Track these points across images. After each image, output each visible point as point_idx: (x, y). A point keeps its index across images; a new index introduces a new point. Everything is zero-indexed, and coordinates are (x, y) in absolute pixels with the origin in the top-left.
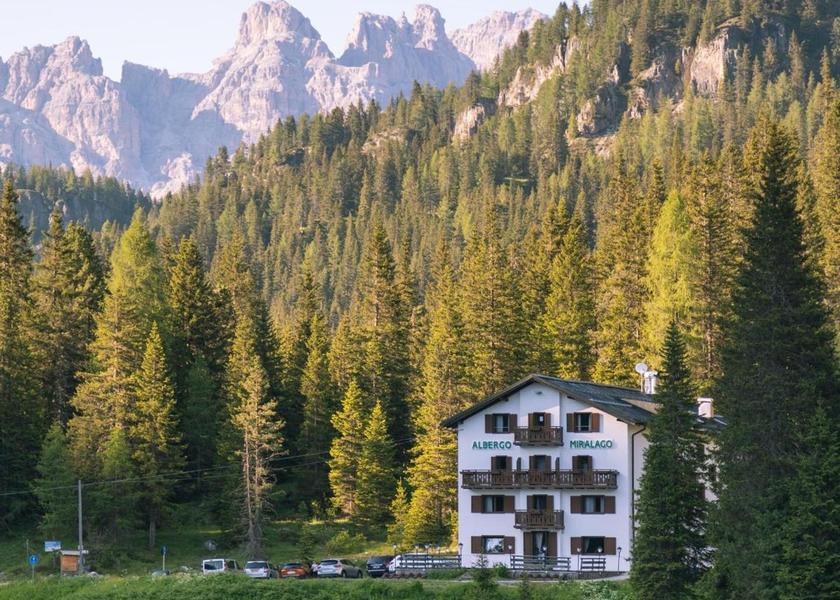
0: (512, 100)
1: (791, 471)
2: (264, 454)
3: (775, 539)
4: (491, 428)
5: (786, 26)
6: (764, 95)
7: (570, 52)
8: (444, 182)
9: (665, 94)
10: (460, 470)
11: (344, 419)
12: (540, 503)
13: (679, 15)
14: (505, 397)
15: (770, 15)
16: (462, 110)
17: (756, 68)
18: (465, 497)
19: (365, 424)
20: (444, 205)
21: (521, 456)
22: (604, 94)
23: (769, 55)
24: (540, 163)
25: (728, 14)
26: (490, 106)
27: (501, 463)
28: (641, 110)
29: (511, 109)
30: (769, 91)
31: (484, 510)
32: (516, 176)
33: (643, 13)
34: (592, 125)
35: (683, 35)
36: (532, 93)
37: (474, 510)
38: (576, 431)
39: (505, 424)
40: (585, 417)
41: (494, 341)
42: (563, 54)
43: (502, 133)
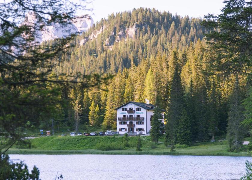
0: (92, 38)
1: (179, 118)
2: (79, 114)
3: (177, 129)
4: (123, 110)
5: (147, 24)
6: (143, 38)
7: (104, 28)
8: (79, 55)
9: (123, 37)
10: (117, 117)
11: (92, 108)
12: (131, 123)
13: (126, 21)
14: (125, 105)
15: (144, 22)
16: (81, 39)
17: (141, 32)
18: (118, 122)
19: (95, 109)
20: (80, 60)
21: (128, 115)
22: (111, 37)
23: (144, 30)
24: (98, 51)
25: (136, 21)
26: (87, 39)
27: (124, 116)
28: (118, 40)
29: (91, 39)
30: (144, 37)
31: (121, 124)
32: (93, 54)
33: (119, 21)
34: (108, 43)
35: (127, 25)
36: (96, 36)
37: (120, 124)
38: (137, 111)
39: (125, 109)
40: (139, 108)
41: (119, 94)
42: (102, 28)
43: (91, 45)
